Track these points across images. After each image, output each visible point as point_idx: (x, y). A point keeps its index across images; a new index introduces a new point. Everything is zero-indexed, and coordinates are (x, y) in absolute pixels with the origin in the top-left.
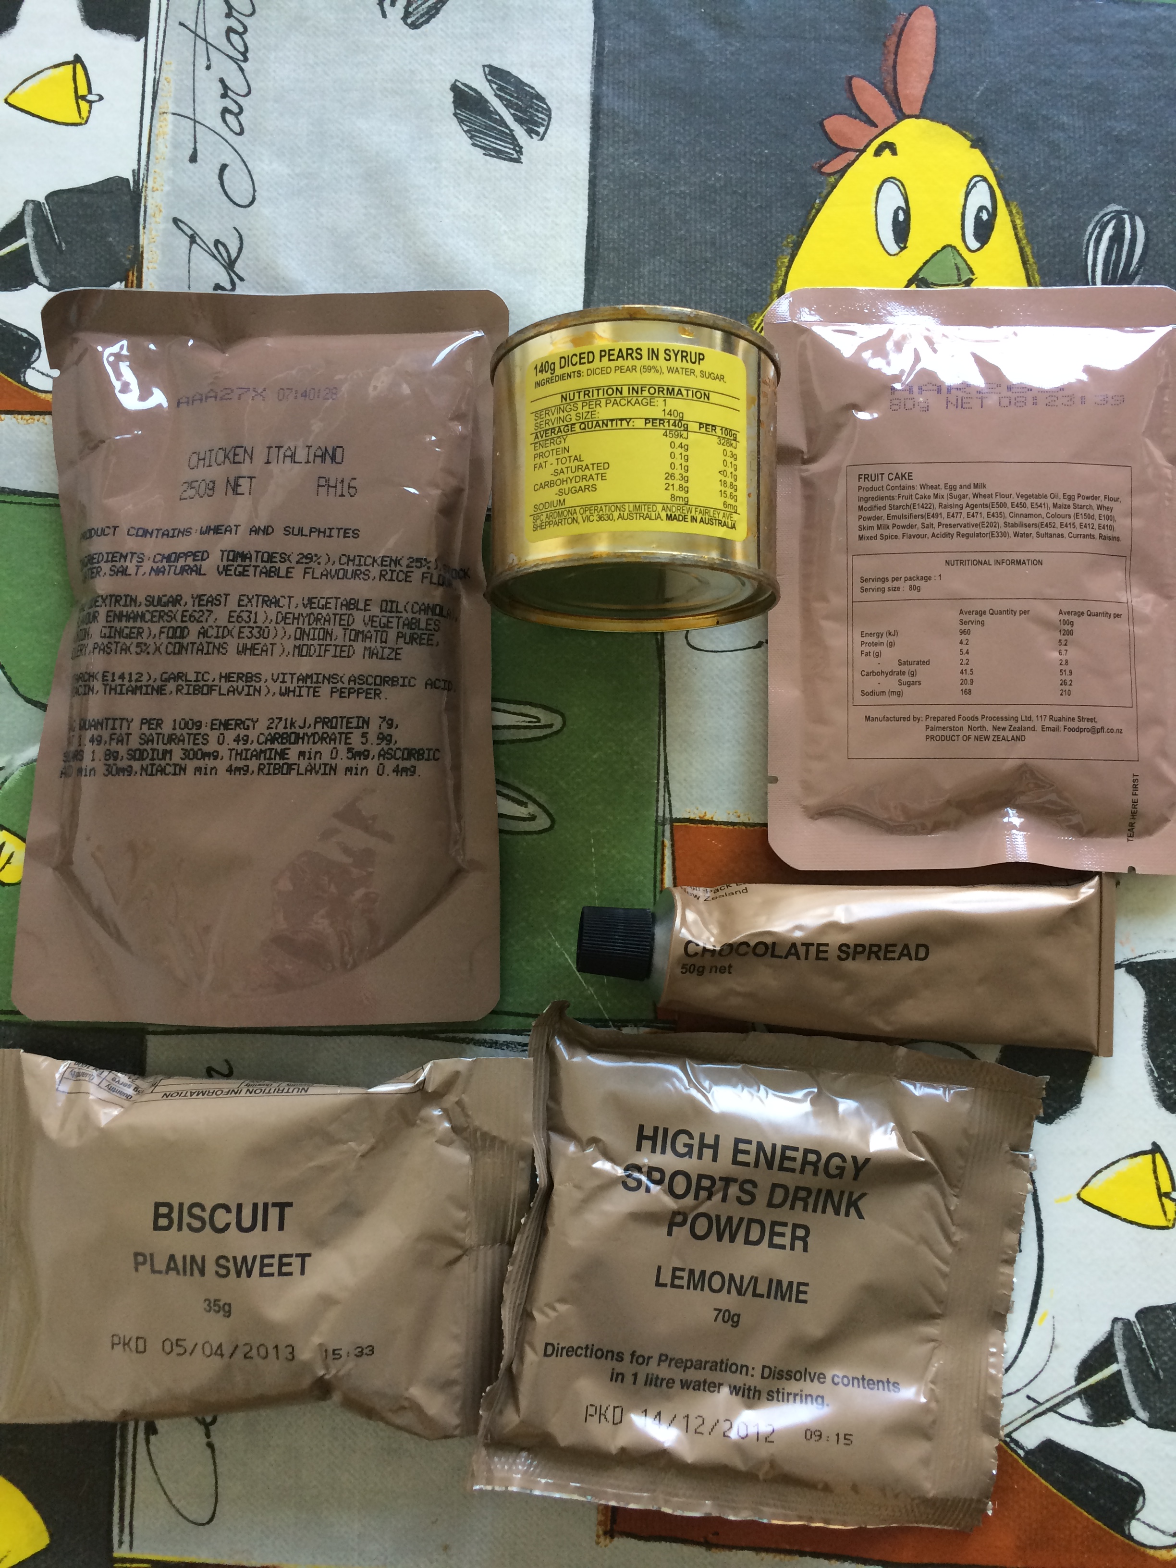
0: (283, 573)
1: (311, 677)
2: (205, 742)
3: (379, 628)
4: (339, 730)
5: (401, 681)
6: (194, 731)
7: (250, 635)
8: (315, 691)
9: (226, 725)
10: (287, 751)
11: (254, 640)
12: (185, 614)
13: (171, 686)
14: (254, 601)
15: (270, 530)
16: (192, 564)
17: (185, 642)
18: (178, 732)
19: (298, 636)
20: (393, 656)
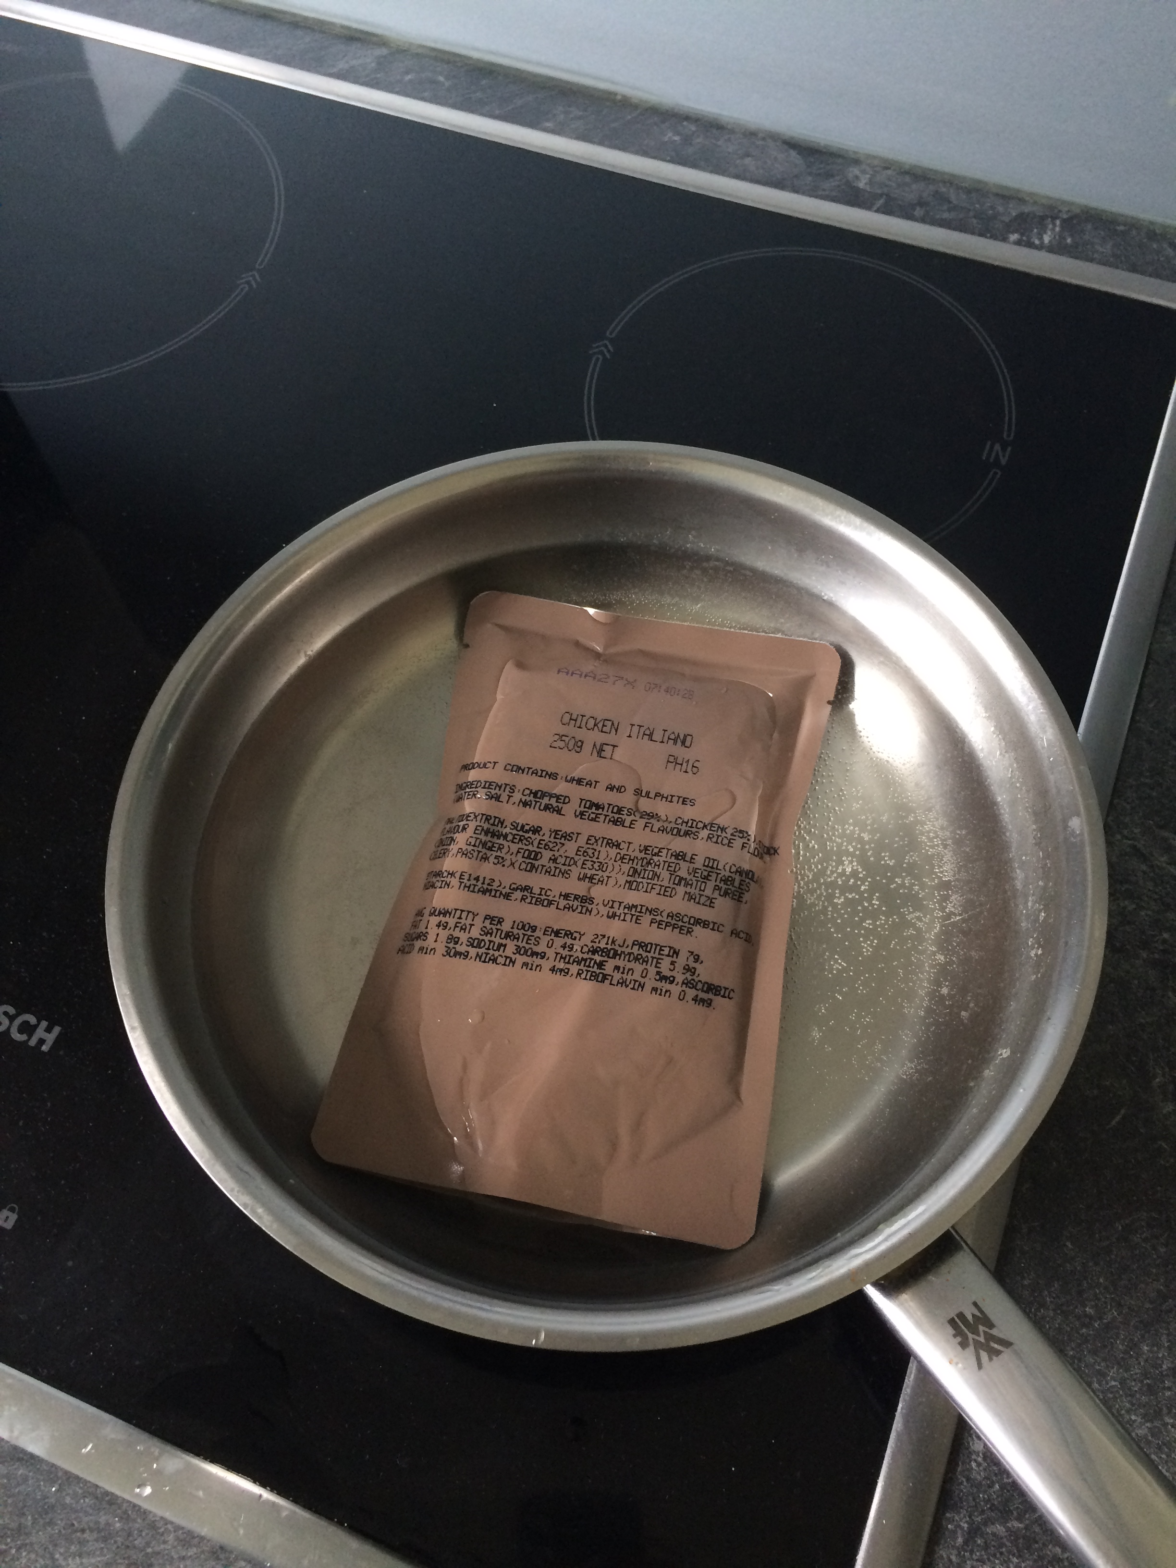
0: (627, 824)
1: (636, 907)
2: (536, 943)
3: (700, 879)
4: (652, 954)
5: (711, 926)
6: (529, 933)
7: (591, 867)
8: (637, 919)
9: (557, 933)
10: (604, 963)
11: (593, 872)
12: (541, 842)
13: (518, 894)
14: (600, 842)
15: (623, 789)
16: (555, 805)
17: (537, 863)
18: (515, 931)
19: (631, 873)
20: (708, 903)
